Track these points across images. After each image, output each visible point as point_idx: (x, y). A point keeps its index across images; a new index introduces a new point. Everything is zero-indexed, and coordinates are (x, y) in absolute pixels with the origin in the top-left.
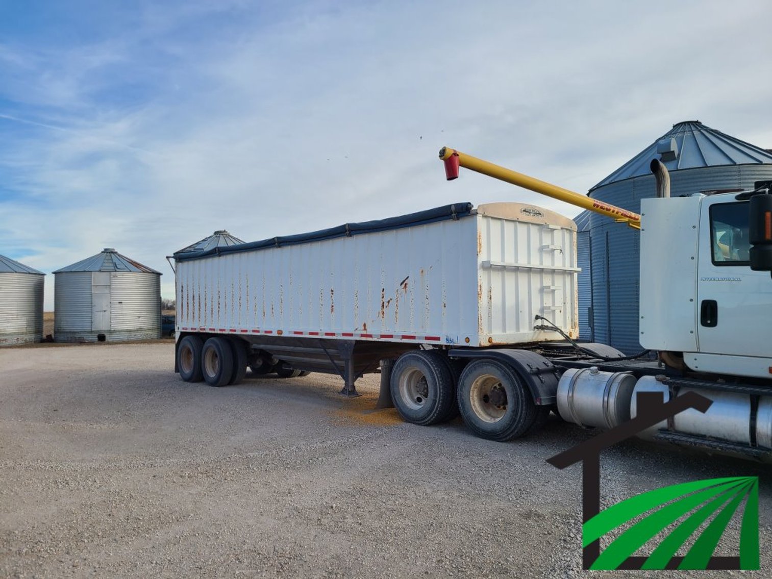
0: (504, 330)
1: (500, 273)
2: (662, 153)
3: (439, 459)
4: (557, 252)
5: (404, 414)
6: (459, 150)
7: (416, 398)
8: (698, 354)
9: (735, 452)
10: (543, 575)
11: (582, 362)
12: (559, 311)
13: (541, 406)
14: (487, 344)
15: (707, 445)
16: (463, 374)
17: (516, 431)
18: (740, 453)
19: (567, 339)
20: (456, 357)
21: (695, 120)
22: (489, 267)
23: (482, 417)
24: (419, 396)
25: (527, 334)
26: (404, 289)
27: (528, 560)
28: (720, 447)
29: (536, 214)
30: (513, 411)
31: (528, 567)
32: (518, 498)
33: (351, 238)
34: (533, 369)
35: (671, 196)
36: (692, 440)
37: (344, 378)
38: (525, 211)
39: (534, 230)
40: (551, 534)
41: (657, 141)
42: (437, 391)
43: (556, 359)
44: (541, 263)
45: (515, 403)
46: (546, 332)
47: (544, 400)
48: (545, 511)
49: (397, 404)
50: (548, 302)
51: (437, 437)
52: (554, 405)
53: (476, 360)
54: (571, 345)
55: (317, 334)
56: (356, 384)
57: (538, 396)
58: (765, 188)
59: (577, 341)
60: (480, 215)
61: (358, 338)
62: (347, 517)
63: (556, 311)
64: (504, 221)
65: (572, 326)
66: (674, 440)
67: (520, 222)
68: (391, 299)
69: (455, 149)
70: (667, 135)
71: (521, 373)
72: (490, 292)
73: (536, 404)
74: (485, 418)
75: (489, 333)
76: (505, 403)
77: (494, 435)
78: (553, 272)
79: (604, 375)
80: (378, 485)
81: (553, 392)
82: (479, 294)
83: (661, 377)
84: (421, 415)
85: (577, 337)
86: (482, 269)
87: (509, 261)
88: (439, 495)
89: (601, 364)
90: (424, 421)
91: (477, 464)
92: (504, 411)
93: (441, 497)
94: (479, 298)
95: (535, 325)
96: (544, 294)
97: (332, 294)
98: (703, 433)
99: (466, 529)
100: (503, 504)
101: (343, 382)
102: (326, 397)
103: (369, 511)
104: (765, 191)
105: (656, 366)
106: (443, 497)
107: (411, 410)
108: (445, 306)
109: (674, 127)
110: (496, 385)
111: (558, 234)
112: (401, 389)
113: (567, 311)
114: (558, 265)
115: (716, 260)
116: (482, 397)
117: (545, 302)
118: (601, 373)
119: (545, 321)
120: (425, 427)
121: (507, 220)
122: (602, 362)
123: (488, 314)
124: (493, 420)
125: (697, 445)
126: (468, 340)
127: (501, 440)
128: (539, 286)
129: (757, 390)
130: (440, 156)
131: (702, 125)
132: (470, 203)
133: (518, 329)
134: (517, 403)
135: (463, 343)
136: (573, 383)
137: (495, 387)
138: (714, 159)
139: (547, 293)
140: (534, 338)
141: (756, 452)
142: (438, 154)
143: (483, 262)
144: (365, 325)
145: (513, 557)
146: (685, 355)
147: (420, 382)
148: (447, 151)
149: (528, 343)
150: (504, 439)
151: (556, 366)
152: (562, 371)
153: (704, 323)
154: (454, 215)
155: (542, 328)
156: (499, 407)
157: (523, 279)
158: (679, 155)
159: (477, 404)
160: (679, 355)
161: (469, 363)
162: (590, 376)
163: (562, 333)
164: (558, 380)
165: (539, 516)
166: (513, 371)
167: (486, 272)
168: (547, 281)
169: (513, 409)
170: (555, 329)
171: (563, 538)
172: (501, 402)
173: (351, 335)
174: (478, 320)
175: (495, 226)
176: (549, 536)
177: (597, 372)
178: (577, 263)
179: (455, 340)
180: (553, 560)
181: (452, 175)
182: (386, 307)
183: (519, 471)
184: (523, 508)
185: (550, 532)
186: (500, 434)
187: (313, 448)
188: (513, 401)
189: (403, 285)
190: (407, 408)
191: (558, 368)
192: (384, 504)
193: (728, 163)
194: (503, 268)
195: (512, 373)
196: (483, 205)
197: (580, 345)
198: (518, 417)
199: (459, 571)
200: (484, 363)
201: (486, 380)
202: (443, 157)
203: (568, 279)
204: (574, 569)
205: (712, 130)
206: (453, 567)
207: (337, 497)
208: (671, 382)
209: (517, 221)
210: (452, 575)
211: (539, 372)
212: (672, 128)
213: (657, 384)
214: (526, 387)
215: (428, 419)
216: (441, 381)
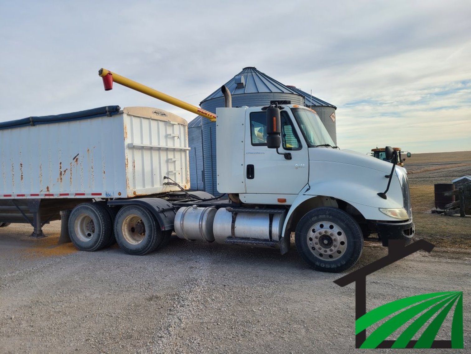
0: (144, 186)
1: (140, 151)
2: (237, 84)
3: (99, 272)
4: (176, 138)
5: (79, 246)
6: (112, 71)
7: (87, 234)
8: (246, 194)
9: (262, 245)
10: (154, 334)
11: (190, 203)
12: (178, 173)
13: (165, 231)
14: (133, 196)
15: (250, 243)
16: (117, 216)
17: (151, 248)
18: (265, 245)
19: (182, 190)
20: (113, 205)
21: (253, 67)
22: (132, 147)
23: (131, 242)
24: (89, 232)
25: (159, 188)
26: (76, 162)
27: (146, 327)
28: (256, 243)
29: (163, 115)
30: (149, 236)
31: (145, 331)
32: (146, 289)
33: (34, 127)
34: (160, 209)
35: (232, 107)
36: (243, 241)
37: (33, 225)
38: (155, 112)
39: (161, 125)
40: (162, 308)
41: (235, 77)
42: (100, 228)
43: (175, 202)
44: (167, 145)
45: (150, 230)
46: (171, 186)
47: (167, 227)
48: (161, 294)
49: (73, 239)
50: (171, 168)
51: (100, 258)
52: (173, 229)
53: (126, 207)
54: (184, 193)
55: (10, 196)
56: (42, 228)
57: (163, 225)
58: (273, 105)
59: (189, 190)
60: (125, 114)
61: (43, 197)
62: (23, 323)
63: (176, 174)
64: (142, 118)
65: (186, 182)
66: (234, 242)
67: (152, 119)
68: (67, 169)
69: (109, 70)
70: (240, 74)
71: (153, 212)
72: (134, 163)
73: (162, 230)
74: (132, 242)
75: (133, 189)
76: (144, 231)
77: (138, 252)
78: (174, 150)
79: (201, 209)
80: (51, 297)
81: (172, 222)
82: (126, 165)
83: (228, 208)
84: (90, 244)
85: (189, 188)
86: (128, 149)
87: (146, 143)
88: (95, 296)
89: (200, 203)
90: (93, 248)
91: (124, 272)
92: (144, 236)
93: (96, 297)
94: (127, 167)
95: (164, 182)
96: (169, 164)
97: (22, 167)
98: (248, 237)
99: (109, 315)
100: (136, 295)
101: (33, 228)
102: (21, 240)
103: (41, 316)
104: (273, 106)
105: (227, 202)
106: (97, 297)
107: (83, 242)
108: (104, 173)
109: (243, 69)
110: (139, 221)
111: (176, 128)
112: (76, 229)
113: (183, 174)
114: (177, 146)
115: (253, 143)
116: (130, 229)
117: (169, 168)
118: (199, 208)
119: (170, 180)
120: (93, 252)
121: (143, 118)
122: (202, 202)
123: (133, 177)
124: (137, 242)
125: (245, 244)
126: (120, 194)
127: (142, 254)
128: (165, 159)
129: (272, 211)
130: (99, 74)
131: (257, 70)
132: (118, 106)
133: (153, 185)
134: (151, 231)
135: (116, 196)
136: (183, 215)
137: (139, 222)
138: (262, 89)
139: (171, 162)
140: (163, 190)
141: (272, 244)
142: (98, 73)
143: (128, 144)
144: (48, 188)
145: (137, 327)
146: (239, 194)
147: (89, 223)
148: (104, 71)
149: (160, 193)
150: (144, 254)
151: (174, 206)
152: (178, 208)
153: (248, 178)
154: (108, 113)
155: (168, 184)
156: (141, 234)
157: (155, 154)
158: (245, 85)
159: (127, 234)
160: (237, 195)
161: (121, 209)
162: (192, 211)
163: (179, 186)
164: (175, 214)
165: (157, 298)
166: (148, 211)
167: (131, 151)
168: (171, 155)
169: (149, 235)
170: (175, 184)
171: (169, 309)
172: (142, 231)
173: (38, 195)
174: (126, 180)
175: (136, 121)
176: (161, 309)
177: (197, 208)
178: (188, 145)
179: (112, 194)
180: (161, 323)
181: (108, 87)
182: (63, 175)
183: (150, 272)
184: (148, 295)
185: (162, 306)
186: (141, 251)
187: (3, 278)
188: (149, 229)
189: (75, 160)
190: (80, 241)
191: (175, 208)
192: (53, 309)
193: (269, 91)
194: (142, 148)
195: (148, 213)
196: (127, 108)
197: (190, 193)
198: (152, 239)
199: (99, 344)
200: (131, 208)
201: (133, 218)
202: (101, 75)
203: (183, 154)
204: (172, 326)
205: (261, 73)
206: (96, 342)
207: (16, 311)
208: (233, 211)
209: (150, 119)
210: (94, 348)
211: (163, 211)
212: (242, 70)
213: (226, 212)
214: (156, 220)
215: (95, 247)
216: (103, 221)
